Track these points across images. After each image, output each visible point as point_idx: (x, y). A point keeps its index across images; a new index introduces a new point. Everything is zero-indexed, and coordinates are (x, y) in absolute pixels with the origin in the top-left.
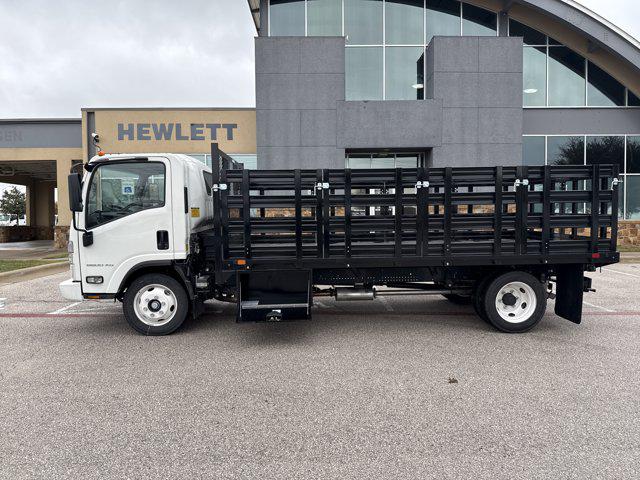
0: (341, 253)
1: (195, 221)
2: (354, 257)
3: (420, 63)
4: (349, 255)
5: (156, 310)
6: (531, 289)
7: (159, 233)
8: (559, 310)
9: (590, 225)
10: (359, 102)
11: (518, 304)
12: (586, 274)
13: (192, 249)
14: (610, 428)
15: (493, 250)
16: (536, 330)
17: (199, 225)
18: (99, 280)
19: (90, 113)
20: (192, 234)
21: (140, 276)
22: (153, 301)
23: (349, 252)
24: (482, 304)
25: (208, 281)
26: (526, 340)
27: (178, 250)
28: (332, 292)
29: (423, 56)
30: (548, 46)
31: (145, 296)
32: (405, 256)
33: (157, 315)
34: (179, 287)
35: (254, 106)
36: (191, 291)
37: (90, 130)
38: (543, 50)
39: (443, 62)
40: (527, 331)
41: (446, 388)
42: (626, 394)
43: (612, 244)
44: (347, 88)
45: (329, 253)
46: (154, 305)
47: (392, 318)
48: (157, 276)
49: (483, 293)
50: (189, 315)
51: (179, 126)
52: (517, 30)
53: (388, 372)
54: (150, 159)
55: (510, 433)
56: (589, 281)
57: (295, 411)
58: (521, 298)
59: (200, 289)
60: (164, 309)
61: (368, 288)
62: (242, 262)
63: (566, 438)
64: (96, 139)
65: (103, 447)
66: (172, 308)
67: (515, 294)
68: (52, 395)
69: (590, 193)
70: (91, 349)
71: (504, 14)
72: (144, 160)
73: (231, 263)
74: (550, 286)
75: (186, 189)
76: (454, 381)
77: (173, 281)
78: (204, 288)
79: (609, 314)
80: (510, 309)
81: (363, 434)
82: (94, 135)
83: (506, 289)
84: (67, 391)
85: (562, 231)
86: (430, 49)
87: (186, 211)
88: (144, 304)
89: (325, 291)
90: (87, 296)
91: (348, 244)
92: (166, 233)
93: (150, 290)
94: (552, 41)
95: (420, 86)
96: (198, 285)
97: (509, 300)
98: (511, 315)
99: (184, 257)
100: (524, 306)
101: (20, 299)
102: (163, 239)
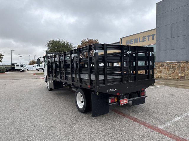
19: (121, 39)
51: (140, 38)
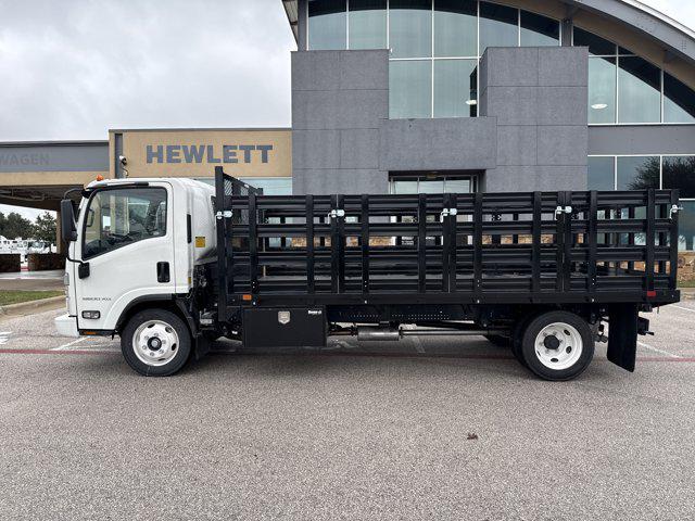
0: (358, 288)
1: (199, 251)
2: (372, 292)
3: (473, 77)
4: (366, 290)
5: (156, 349)
6: (576, 332)
7: (159, 264)
8: (611, 356)
9: (644, 258)
10: (404, 121)
11: (563, 348)
12: (641, 314)
13: (196, 282)
14: (647, 500)
15: (531, 287)
16: (582, 379)
17: (204, 256)
18: (95, 315)
19: (118, 135)
20: (195, 266)
21: (140, 311)
22: (153, 338)
23: (368, 286)
24: (520, 346)
25: (213, 317)
26: (569, 390)
27: (180, 284)
28: (353, 331)
29: (476, 70)
30: (617, 56)
31: (144, 333)
32: (429, 292)
33: (157, 354)
34: (181, 324)
35: (290, 126)
36: (193, 328)
37: (118, 152)
38: (612, 61)
39: (498, 75)
40: (571, 379)
41: (462, 445)
42: (675, 458)
43: (672, 281)
44: (390, 105)
45: (343, 288)
46: (155, 343)
47: (421, 361)
48: (157, 312)
49: (521, 336)
50: (192, 353)
52: (582, 39)
53: (400, 424)
54: (151, 184)
55: (525, 502)
56: (646, 322)
57: (285, 468)
58: (566, 342)
59: (204, 326)
60: (165, 348)
61: (393, 327)
62: (247, 297)
63: (591, 510)
64: (124, 162)
65: (62, 504)
66: (174, 347)
67: (559, 337)
68: (26, 442)
69: (644, 221)
70: (83, 391)
71: (567, 21)
72: (145, 185)
73: (236, 298)
74: (602, 328)
75: (189, 217)
76: (476, 437)
77: (175, 318)
78: (209, 326)
79: (672, 360)
80: (552, 353)
81: (354, 499)
82: (121, 158)
83: (548, 330)
84: (43, 437)
85: (618, 265)
86: (483, 61)
87: (189, 241)
88: (143, 342)
89: (346, 329)
90: (83, 332)
91: (366, 278)
92: (167, 265)
93: (150, 327)
94: (622, 51)
95: (474, 102)
96: (202, 321)
97: (552, 343)
98: (554, 360)
99: (186, 291)
100: (569, 350)
101: (27, 333)
102: (163, 272)
